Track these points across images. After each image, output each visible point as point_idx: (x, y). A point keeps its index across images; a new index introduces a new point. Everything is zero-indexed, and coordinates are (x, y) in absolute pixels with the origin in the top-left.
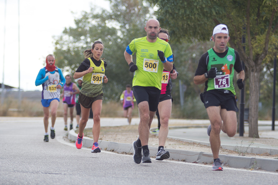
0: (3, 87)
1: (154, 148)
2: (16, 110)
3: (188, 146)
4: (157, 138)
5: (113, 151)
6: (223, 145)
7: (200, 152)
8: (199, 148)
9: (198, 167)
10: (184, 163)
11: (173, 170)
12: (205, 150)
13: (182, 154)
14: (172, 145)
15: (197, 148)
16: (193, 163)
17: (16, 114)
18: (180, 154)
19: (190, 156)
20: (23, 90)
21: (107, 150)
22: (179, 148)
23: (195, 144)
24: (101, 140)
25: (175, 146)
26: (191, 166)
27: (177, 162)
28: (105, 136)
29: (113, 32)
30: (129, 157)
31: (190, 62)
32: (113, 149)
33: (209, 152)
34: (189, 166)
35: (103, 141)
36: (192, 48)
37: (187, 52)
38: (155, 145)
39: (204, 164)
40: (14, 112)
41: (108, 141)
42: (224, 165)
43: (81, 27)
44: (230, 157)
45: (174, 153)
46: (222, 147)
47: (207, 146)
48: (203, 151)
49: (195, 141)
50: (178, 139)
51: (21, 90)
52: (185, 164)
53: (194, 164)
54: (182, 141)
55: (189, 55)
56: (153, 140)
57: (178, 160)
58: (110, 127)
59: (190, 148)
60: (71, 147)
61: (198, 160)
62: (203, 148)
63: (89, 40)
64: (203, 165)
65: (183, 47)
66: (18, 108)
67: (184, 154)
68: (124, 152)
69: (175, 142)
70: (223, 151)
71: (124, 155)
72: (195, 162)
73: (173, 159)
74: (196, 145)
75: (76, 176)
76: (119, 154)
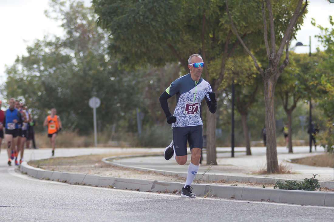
1: (108, 177)
3: (143, 175)
4: (111, 168)
5: (65, 182)
6: (179, 173)
7: (154, 180)
8: (154, 176)
9: (151, 196)
10: (138, 192)
11: (125, 200)
13: (136, 183)
14: (127, 174)
15: (152, 176)
18: (134, 183)
19: (144, 185)
21: (59, 181)
22: (134, 177)
23: (151, 173)
24: (53, 171)
25: (130, 175)
26: (144, 195)
27: (130, 192)
28: (58, 167)
32: (65, 180)
33: (164, 180)
35: (55, 172)
36: (149, 75)
37: (145, 79)
39: (158, 193)
41: (61, 171)
42: (178, 193)
43: (34, 56)
45: (127, 182)
47: (163, 175)
48: (157, 180)
49: (150, 170)
50: (133, 168)
53: (148, 193)
54: (137, 170)
55: (146, 82)
57: (132, 189)
58: (65, 158)
59: (146, 177)
60: (22, 179)
61: (152, 188)
63: (42, 68)
65: (139, 74)
67: (138, 184)
68: (76, 183)
69: (130, 172)
70: (179, 179)
72: (149, 191)
73: (126, 189)
75: (25, 208)
76: (71, 185)
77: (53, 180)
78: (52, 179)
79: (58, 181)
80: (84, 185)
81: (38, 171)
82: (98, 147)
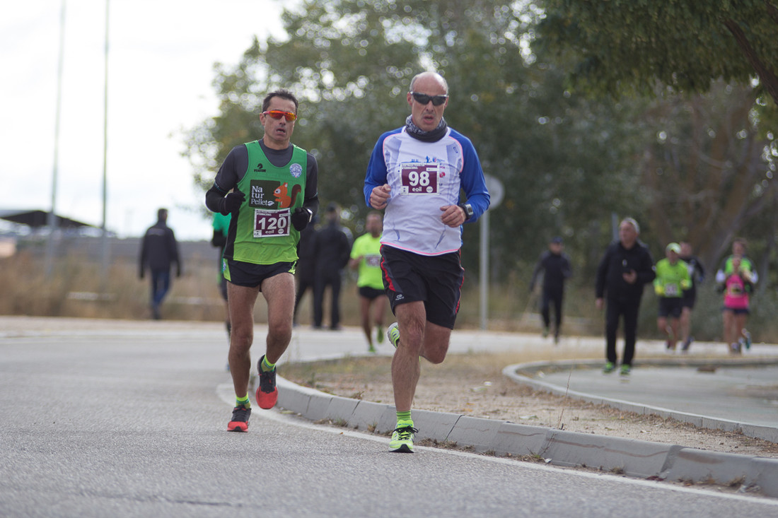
0: (52, 221)
1: (526, 428)
2: (91, 295)
3: (634, 426)
4: (535, 397)
6: (747, 426)
7: (671, 444)
8: (668, 431)
9: (663, 492)
10: (619, 479)
11: (583, 502)
12: (688, 438)
13: (614, 451)
14: (585, 419)
15: (662, 431)
16: (648, 479)
17: (90, 309)
18: (607, 450)
19: (640, 456)
20: (115, 234)
21: (377, 430)
22: (606, 431)
23: (658, 419)
24: (357, 400)
25: (592, 423)
26: (640, 489)
27: (596, 476)
28: (370, 386)
29: (405, 55)
30: (445, 455)
31: (647, 156)
33: (700, 446)
34: (637, 490)
35: (363, 401)
36: (656, 113)
37: (641, 124)
38: (530, 419)
39: (682, 484)
40: (85, 302)
41: (379, 402)
42: (747, 488)
43: (303, 39)
44: (766, 464)
45: (587, 446)
46: (744, 431)
47: (695, 427)
48: (681, 443)
49: (656, 411)
50: (602, 401)
51: (111, 233)
52: (622, 484)
53: (653, 484)
54: (614, 409)
55: (647, 134)
56: (523, 403)
57: (601, 469)
59: (641, 432)
61: (664, 470)
62: (683, 433)
63: (328, 78)
64: (680, 488)
65: (626, 109)
66: (100, 290)
67: (622, 452)
68: (429, 440)
69: (593, 412)
70: (747, 444)
71: (430, 449)
72: (653, 478)
73: (584, 466)
74: (661, 424)
75: (276, 513)
77: (356, 428)
78: (352, 423)
79: (373, 430)
80: (454, 446)
81: (311, 397)
82: (490, 329)
